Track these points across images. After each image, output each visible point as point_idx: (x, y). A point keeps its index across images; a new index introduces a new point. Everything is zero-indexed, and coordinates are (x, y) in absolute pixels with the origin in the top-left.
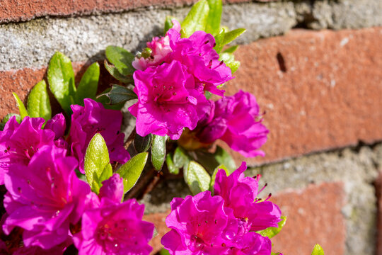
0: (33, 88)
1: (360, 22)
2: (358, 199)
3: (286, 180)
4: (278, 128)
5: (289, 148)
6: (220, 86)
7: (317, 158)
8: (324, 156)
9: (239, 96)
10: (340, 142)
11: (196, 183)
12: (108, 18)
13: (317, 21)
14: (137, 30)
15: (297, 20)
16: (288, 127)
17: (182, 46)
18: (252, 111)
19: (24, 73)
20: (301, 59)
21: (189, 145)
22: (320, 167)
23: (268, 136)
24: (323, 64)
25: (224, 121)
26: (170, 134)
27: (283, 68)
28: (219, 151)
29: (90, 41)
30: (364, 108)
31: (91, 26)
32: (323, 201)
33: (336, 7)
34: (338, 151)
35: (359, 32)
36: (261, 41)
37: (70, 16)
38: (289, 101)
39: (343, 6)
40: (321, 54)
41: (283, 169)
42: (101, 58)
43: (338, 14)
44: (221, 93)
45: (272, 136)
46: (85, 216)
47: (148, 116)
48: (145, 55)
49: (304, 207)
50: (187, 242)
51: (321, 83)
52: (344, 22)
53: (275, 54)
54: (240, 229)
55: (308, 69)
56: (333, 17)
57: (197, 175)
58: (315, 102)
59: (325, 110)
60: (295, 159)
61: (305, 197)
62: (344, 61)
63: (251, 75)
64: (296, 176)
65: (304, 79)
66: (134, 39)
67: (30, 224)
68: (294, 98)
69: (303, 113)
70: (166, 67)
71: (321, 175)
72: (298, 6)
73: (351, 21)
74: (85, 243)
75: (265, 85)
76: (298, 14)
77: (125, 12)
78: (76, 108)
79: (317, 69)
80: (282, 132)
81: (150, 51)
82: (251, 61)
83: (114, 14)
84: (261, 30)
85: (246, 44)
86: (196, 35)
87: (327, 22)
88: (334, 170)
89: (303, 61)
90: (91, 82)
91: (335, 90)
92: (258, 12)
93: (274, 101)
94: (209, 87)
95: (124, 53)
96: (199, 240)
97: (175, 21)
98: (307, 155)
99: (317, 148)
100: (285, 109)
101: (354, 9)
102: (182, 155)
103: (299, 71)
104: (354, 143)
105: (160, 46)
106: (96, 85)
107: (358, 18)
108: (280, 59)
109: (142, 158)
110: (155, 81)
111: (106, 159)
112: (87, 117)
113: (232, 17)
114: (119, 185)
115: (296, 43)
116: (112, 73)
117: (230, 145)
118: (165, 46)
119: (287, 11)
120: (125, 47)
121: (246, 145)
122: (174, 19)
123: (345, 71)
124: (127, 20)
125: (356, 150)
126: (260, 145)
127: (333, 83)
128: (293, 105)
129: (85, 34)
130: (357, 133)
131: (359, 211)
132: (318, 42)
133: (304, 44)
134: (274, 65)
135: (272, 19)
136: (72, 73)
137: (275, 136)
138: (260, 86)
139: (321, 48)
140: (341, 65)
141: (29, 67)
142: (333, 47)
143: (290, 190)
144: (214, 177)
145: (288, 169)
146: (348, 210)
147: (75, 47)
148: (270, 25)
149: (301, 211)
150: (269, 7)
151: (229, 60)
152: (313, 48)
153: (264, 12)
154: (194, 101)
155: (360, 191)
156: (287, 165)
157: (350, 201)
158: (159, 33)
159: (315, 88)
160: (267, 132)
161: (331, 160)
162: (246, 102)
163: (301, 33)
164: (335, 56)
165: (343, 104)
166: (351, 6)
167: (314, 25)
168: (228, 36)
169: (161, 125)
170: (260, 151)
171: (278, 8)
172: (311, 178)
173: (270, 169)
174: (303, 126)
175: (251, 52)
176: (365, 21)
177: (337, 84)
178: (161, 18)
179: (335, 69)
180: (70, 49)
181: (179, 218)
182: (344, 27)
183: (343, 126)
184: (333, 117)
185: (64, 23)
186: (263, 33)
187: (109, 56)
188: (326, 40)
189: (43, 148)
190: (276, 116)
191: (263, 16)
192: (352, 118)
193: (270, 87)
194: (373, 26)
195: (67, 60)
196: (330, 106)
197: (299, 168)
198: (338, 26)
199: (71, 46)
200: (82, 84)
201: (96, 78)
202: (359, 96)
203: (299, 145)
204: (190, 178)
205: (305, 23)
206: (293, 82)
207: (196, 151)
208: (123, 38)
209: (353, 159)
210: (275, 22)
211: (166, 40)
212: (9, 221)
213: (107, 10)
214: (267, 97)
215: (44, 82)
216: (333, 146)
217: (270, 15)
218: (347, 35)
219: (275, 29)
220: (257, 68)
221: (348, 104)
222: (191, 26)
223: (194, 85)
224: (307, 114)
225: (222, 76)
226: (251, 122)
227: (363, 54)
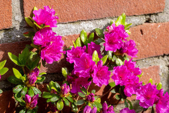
0: (77, 39)
1: (164, 21)
2: (164, 71)
3: (143, 65)
4: (141, 50)
5: (144, 56)
6: (126, 38)
7: (152, 58)
8: (154, 58)
9: (130, 41)
10: (159, 54)
11: (119, 64)
12: (96, 21)
13: (152, 20)
14: (103, 24)
15: (146, 20)
16: (144, 50)
17: (116, 29)
18: (134, 45)
19: (74, 35)
20: (147, 31)
21: (117, 54)
22: (153, 61)
23: (138, 52)
24: (153, 32)
25: (126, 48)
26: (113, 50)
27: (142, 34)
28: (125, 56)
29: (91, 27)
30: (165, 45)
31: (91, 23)
32: (154, 71)
33: (157, 16)
34: (158, 57)
35: (163, 23)
36: (136, 26)
37: (86, 20)
38: (144, 43)
39: (159, 16)
40: (153, 30)
41: (142, 62)
42: (94, 31)
43: (157, 18)
44: (126, 40)
45: (139, 52)
46: (94, 69)
47: (108, 46)
48: (106, 31)
49: (148, 73)
50: (118, 78)
51: (153, 38)
52: (159, 20)
53: (140, 30)
54: (131, 75)
55: (149, 34)
56: (156, 19)
57: (119, 62)
58: (151, 43)
59: (154, 45)
60: (145, 59)
61: (149, 70)
62: (159, 31)
63: (133, 35)
64: (146, 64)
65: (148, 36)
66: (102, 26)
67: (81, 72)
68: (145, 42)
69: (148, 46)
70: (113, 34)
71: (153, 64)
72: (146, 16)
73: (161, 20)
74: (94, 76)
75: (137, 38)
76: (146, 18)
77: (100, 19)
78: (89, 44)
79: (151, 34)
80: (142, 51)
81: (108, 30)
82: (133, 32)
83: (97, 20)
84: (136, 23)
85: (132, 27)
86: (119, 25)
87: (154, 21)
88: (157, 62)
89: (148, 32)
90: (92, 37)
91: (157, 39)
92: (135, 18)
93: (140, 43)
94: (123, 39)
95: (100, 30)
96: (121, 78)
98: (149, 58)
99: (152, 56)
100: (143, 45)
101: (162, 17)
102: (115, 57)
103: (147, 34)
104: (163, 55)
105: (110, 28)
106: (93, 39)
107: (163, 19)
108: (141, 31)
109: (106, 57)
110: (110, 37)
111: (97, 57)
112: (92, 47)
113: (128, 20)
114: (102, 63)
115: (145, 26)
116: (98, 35)
117: (128, 54)
118: (111, 28)
119: (143, 18)
120: (100, 28)
121: (132, 54)
122: (113, 21)
123: (159, 34)
124: (101, 21)
125: (163, 56)
126: (136, 54)
127: (156, 38)
128: (145, 44)
129: (90, 25)
130: (163, 52)
131: (164, 74)
132: (152, 26)
133: (148, 27)
134: (139, 33)
135: (139, 20)
136: (86, 35)
137: (140, 52)
138: (136, 39)
139: (153, 28)
140: (158, 32)
141: (76, 34)
142: (156, 28)
143: (144, 68)
144: (124, 62)
145: (144, 62)
146: (161, 74)
147: (87, 28)
148: (138, 22)
149: (147, 74)
150: (138, 17)
151: (128, 32)
152: (150, 28)
153: (137, 18)
154: (119, 42)
155: (165, 68)
156: (143, 61)
157: (161, 71)
158: (109, 25)
159: (151, 39)
160: (138, 51)
161: (156, 59)
162: (132, 43)
163: (147, 24)
164: (156, 30)
165: (159, 43)
166: (161, 16)
167: (151, 22)
168: (128, 25)
169: (111, 48)
170: (136, 56)
171: (141, 17)
172: (150, 64)
173: (139, 61)
174: (148, 49)
175: (133, 29)
176: (165, 20)
177: (157, 38)
178: (109, 21)
179: (157, 34)
180: (86, 29)
181: (116, 72)
182: (159, 22)
183: (159, 50)
184: (156, 47)
185: (85, 22)
186: (137, 24)
187: (96, 31)
188: (154, 26)
189: (83, 54)
190: (140, 46)
191: (137, 19)
192: (162, 47)
193: (139, 39)
194: (167, 22)
195: (85, 32)
196: (155, 44)
197: (147, 61)
198: (157, 22)
199: (86, 28)
200: (89, 38)
201: (93, 36)
202: (164, 41)
203: (147, 55)
204: (117, 62)
205: (148, 21)
206: (145, 37)
207: (119, 56)
208: (99, 26)
209: (162, 59)
210: (140, 21)
211: (111, 26)
212: (75, 71)
213: (96, 19)
214: (138, 41)
215: (79, 38)
216: (157, 55)
217: (138, 19)
218: (160, 24)
219: (140, 23)
220: (135, 34)
221: (161, 44)
222: (118, 23)
223: (119, 38)
224: (149, 46)
225: (126, 36)
226: (133, 48)
227: (164, 29)
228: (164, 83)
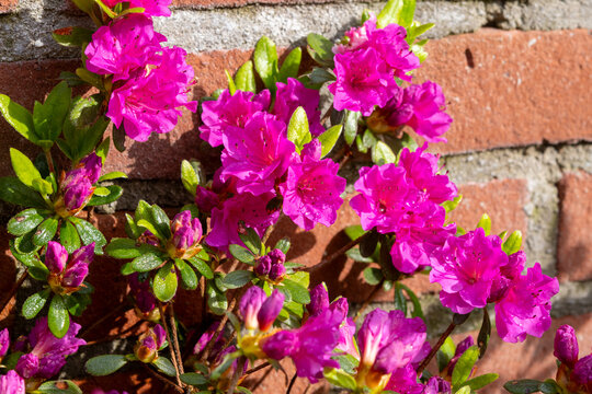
0: (240, 67)
1: (550, 24)
2: (541, 199)
3: (469, 172)
4: (463, 121)
5: (473, 141)
6: (408, 73)
7: (501, 153)
8: (508, 152)
9: (426, 86)
10: (525, 140)
11: (382, 161)
12: (311, 7)
13: (507, 21)
14: (336, 21)
15: (488, 19)
16: (473, 121)
17: (377, 36)
18: (437, 100)
19: (234, 53)
20: (488, 56)
21: (378, 127)
22: (504, 163)
23: (453, 124)
24: (509, 62)
25: (411, 106)
26: (363, 111)
27: (471, 64)
28: (406, 137)
29: (293, 28)
30: (550, 108)
31: (294, 15)
32: (505, 197)
33: (526, 8)
34: (522, 149)
35: (548, 33)
36: (452, 37)
37: (277, 4)
38: (475, 95)
39: (534, 8)
40: (509, 52)
41: (467, 161)
42: (303, 44)
43: (527, 15)
44: (408, 79)
45: (457, 128)
46: (290, 168)
47: (344, 94)
48: (344, 43)
49: (486, 201)
50: (372, 206)
51: (507, 81)
52: (533, 23)
53: (464, 50)
54: (419, 198)
55: (496, 66)
56: (523, 18)
57: (384, 154)
58: (501, 98)
59: (510, 106)
60: (478, 153)
61: (487, 190)
62: (531, 60)
63: (439, 68)
64: (479, 169)
65: (491, 75)
66: (333, 28)
67: (244, 175)
68: (481, 93)
69: (488, 108)
70: (362, 53)
71: (505, 171)
72: (489, 5)
73: (540, 23)
74: (288, 193)
75: (452, 78)
76: (488, 13)
77: (326, 3)
78: (281, 85)
79: (504, 67)
80: (467, 125)
81: (348, 40)
82: (441, 55)
83: (316, 4)
84: (452, 26)
85: (437, 39)
86: (390, 27)
87: (517, 23)
88: (518, 167)
89: (491, 58)
90: (293, 64)
91: (521, 88)
92: (450, 9)
93: (461, 95)
94: (399, 73)
95: (323, 41)
96: (382, 206)
97: (372, 14)
98: (492, 151)
99: (502, 144)
100: (471, 103)
101: (544, 12)
102: (371, 136)
103: (487, 67)
104: (540, 142)
105: (357, 35)
106: (297, 68)
107: (548, 20)
108: (469, 54)
109: (337, 130)
110: (353, 65)
111: (306, 129)
112: (289, 95)
113: (425, 13)
114: (318, 148)
115: (484, 40)
116: (313, 57)
117: (416, 130)
118: (362, 35)
119: (477, 10)
120: (325, 35)
121: (431, 131)
122: (370, 12)
123: (532, 71)
124: (328, 11)
125: (543, 147)
126: (443, 132)
127: (519, 81)
128: (478, 100)
129: (289, 21)
130: (542, 132)
131: (541, 210)
132: (506, 41)
133: (492, 42)
134: (462, 60)
135: (463, 16)
136: (276, 56)
137: (460, 128)
138: (448, 79)
139: (509, 47)
140: (528, 64)
141: (238, 48)
142: (521, 47)
143: (473, 183)
144: (399, 157)
145: (471, 162)
146: (530, 208)
147: (279, 32)
148: (461, 22)
149: (482, 204)
150: (461, 5)
151: (418, 51)
152: (501, 47)
153: (455, 9)
154: (385, 83)
155: (544, 191)
156: (471, 158)
157: (532, 199)
158: (356, 24)
159: (501, 85)
160: (451, 121)
161: (516, 157)
162: (432, 91)
163: (491, 32)
164: (522, 55)
165: (528, 102)
166: (540, 9)
167: (504, 25)
168: (418, 30)
169: (355, 102)
170: (443, 137)
171: (469, 7)
172: (494, 174)
173: (454, 160)
174: (488, 120)
175: (441, 46)
176: (554, 23)
177: (523, 83)
178: (359, 11)
179: (522, 67)
180: (275, 34)
181: (366, 185)
182: (533, 28)
183: (527, 125)
184: (517, 114)
185: (272, 11)
186: (453, 30)
187: (310, 42)
188: (514, 39)
189: (257, 113)
190: (462, 109)
191: (455, 14)
192: (538, 117)
193: (458, 80)
194: (562, 29)
195: (272, 44)
196: (515, 104)
197: (483, 162)
198: (527, 27)
199: (276, 31)
200: (284, 66)
201: (298, 61)
202: (545, 96)
203: (483, 139)
204: (376, 156)
205: (495, 23)
206: (480, 77)
207: (385, 134)
208: (323, 27)
209: (537, 158)
210: (466, 20)
211: (363, 30)
212: (224, 173)
214: (454, 90)
215: (250, 63)
216: (518, 143)
217: (461, 13)
218: (536, 36)
219: (465, 26)
220: (446, 62)
221: (534, 103)
222: (386, 19)
223: (385, 70)
224: (492, 110)
225: (411, 63)
226: (435, 109)
227: (550, 55)
228: (539, 242)
